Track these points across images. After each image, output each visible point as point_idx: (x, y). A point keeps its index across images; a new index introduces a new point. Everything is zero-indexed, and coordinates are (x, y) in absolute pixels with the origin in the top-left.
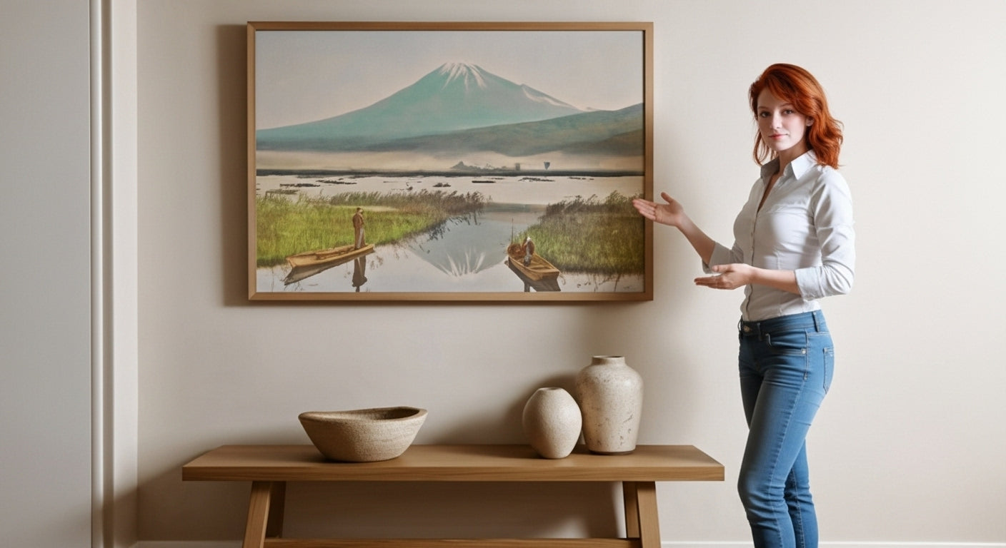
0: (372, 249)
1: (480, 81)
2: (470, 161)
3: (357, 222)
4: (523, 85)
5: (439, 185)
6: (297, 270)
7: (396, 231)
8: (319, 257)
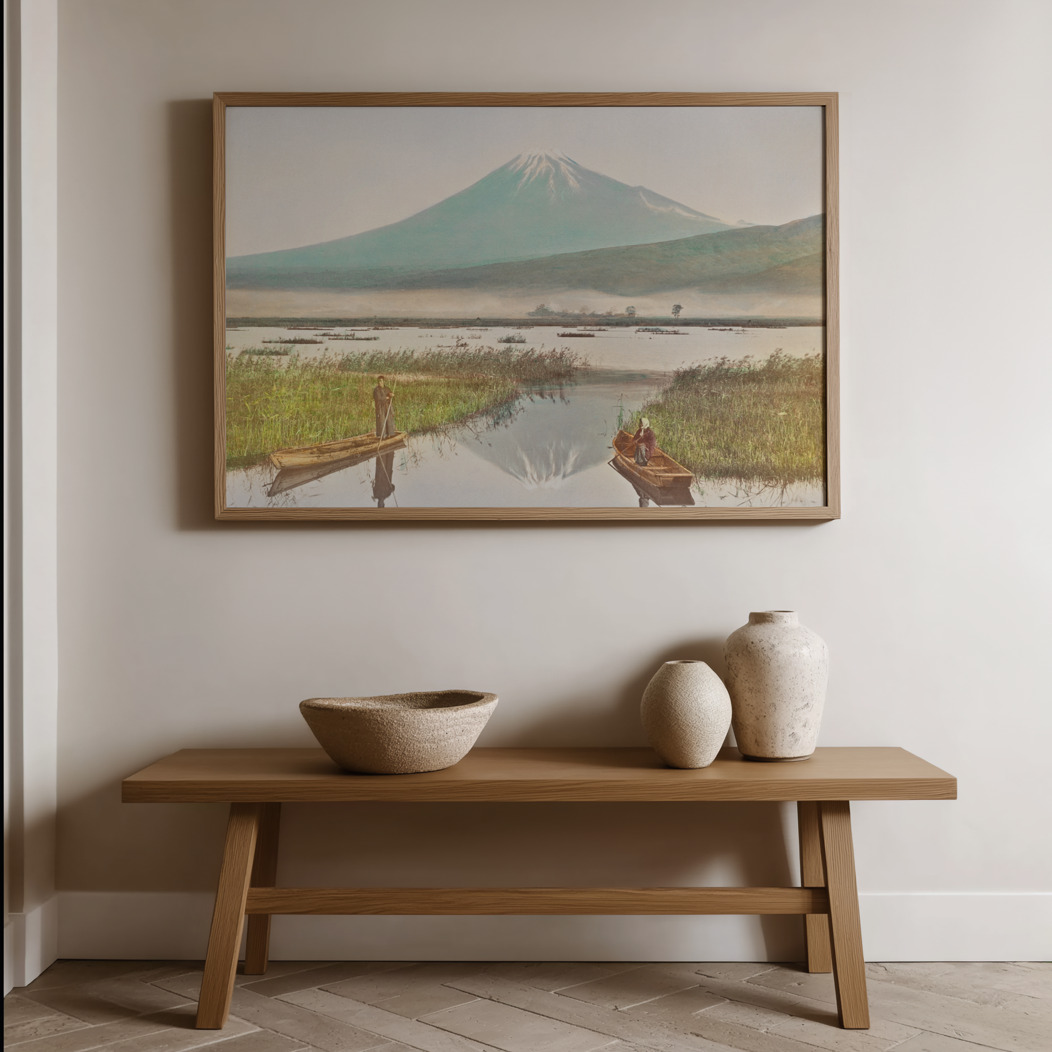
0: (401, 441)
1: (572, 182)
2: (556, 304)
3: (380, 398)
4: (641, 188)
5: (509, 340)
6: (286, 472)
7: (438, 412)
8: (321, 451)
